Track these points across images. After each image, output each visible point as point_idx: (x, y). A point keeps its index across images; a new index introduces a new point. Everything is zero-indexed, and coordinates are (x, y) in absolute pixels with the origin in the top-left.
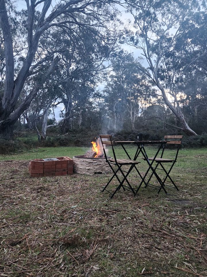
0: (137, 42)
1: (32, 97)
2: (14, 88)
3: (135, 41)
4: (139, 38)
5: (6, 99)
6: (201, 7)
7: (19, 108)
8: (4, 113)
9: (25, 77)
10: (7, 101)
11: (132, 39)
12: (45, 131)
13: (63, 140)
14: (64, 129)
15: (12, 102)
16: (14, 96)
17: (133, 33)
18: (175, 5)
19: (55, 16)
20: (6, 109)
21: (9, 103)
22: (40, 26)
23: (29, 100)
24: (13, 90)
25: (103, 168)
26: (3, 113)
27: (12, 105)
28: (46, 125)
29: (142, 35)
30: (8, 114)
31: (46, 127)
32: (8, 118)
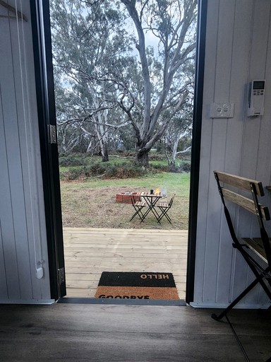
2: (150, 122)
8: (142, 143)
9: (159, 112)
10: (145, 133)
12: (175, 156)
16: (150, 129)
20: (144, 140)
21: (146, 135)
23: (161, 132)
24: (149, 124)
27: (148, 136)
28: (176, 151)
30: (145, 144)
31: (175, 153)
32: (144, 147)
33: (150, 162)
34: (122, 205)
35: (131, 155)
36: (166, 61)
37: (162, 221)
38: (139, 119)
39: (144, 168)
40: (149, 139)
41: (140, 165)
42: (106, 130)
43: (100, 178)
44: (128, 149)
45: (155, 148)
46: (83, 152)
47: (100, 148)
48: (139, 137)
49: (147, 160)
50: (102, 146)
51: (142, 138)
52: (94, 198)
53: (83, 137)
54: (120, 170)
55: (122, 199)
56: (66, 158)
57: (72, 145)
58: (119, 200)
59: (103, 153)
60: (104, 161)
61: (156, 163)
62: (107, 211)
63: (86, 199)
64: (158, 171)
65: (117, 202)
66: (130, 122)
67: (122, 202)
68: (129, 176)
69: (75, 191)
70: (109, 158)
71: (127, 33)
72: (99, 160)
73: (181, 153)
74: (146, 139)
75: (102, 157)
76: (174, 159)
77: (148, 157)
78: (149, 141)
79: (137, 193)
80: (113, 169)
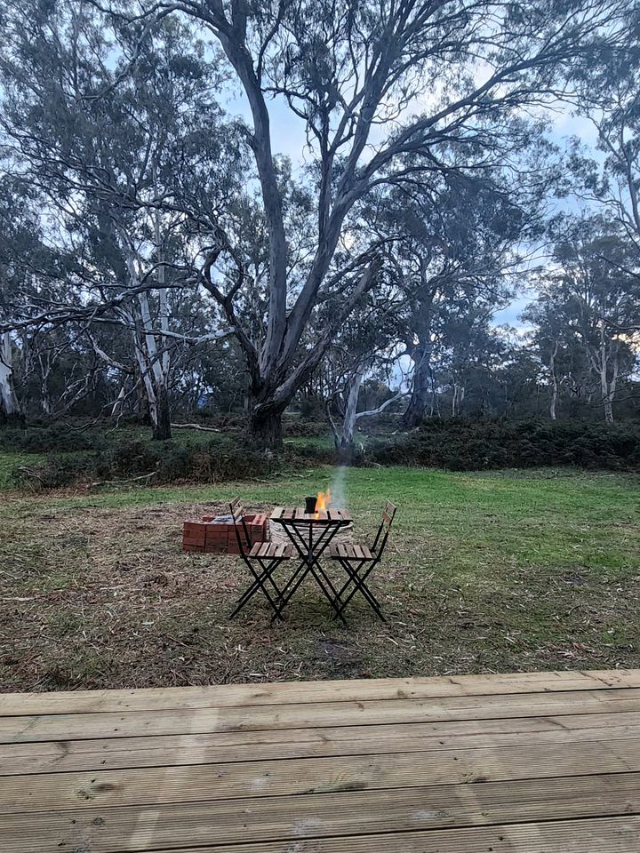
0: (606, 186)
1: (320, 352)
2: (285, 334)
3: (600, 186)
4: (611, 177)
5: (269, 358)
7: (293, 377)
8: (265, 389)
9: (307, 308)
10: (271, 361)
11: (591, 182)
12: (352, 425)
13: (391, 449)
14: (411, 418)
15: (279, 364)
16: (286, 350)
17: (594, 165)
19: (376, 166)
20: (269, 379)
21: (274, 365)
22: (342, 193)
24: (283, 338)
26: (262, 388)
27: (280, 369)
28: (354, 411)
29: (618, 169)
30: (271, 390)
31: (353, 416)
32: (269, 400)
33: (285, 441)
34: (204, 559)
35: (234, 424)
36: (323, 186)
37: (349, 609)
38: (256, 330)
39: (270, 455)
40: (283, 378)
41: (261, 447)
43: (142, 482)
44: (225, 409)
45: (297, 409)
47: (148, 403)
48: (255, 371)
49: (279, 435)
50: (152, 398)
51: (264, 375)
52: (108, 540)
53: (101, 377)
54: (203, 458)
55: (202, 539)
56: (45, 431)
57: (69, 398)
58: (193, 541)
59: (154, 416)
60: (158, 437)
61: (303, 442)
62: (148, 582)
63: (79, 542)
64: (310, 464)
65: (187, 548)
66: (232, 329)
67: (203, 550)
68: (228, 477)
69: (47, 518)
70: (173, 431)
71: (222, 113)
72: (143, 436)
73: (365, 415)
74: (275, 379)
75: (153, 428)
76: (351, 431)
77: (279, 427)
78: (282, 382)
79: (254, 517)
80: (183, 457)
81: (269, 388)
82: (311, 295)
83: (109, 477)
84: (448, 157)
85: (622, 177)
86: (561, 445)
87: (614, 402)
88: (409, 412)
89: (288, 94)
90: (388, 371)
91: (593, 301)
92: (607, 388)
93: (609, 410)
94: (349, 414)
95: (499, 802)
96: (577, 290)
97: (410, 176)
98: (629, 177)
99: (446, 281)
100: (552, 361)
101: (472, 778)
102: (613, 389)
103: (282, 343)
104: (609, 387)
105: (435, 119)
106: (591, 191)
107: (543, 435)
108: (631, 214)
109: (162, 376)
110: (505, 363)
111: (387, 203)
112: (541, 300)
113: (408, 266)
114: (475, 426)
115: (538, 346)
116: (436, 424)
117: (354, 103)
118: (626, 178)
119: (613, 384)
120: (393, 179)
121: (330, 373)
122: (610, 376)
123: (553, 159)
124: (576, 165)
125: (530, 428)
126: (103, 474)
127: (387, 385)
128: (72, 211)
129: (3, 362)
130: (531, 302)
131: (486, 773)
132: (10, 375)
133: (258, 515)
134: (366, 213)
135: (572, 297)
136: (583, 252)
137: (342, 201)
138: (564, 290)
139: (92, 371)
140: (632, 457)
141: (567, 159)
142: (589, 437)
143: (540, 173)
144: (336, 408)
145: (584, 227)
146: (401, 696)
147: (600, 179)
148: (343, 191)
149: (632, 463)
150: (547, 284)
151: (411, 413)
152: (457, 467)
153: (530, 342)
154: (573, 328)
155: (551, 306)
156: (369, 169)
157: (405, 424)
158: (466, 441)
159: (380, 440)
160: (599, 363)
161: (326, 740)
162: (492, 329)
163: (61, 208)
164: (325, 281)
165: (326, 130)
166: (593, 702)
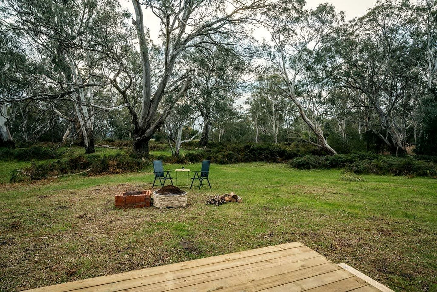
0: (274, 56)
1: (165, 116)
2: (150, 107)
3: (272, 56)
4: (276, 53)
5: (143, 117)
6: (340, 21)
7: (154, 126)
8: (141, 131)
9: (160, 97)
10: (144, 119)
11: (269, 54)
12: (179, 146)
13: (195, 156)
14: (203, 142)
15: (147, 120)
16: (150, 114)
17: (270, 47)
18: (314, 19)
19: (189, 40)
20: (143, 126)
21: (145, 121)
23: (163, 118)
24: (149, 109)
25: (174, 203)
27: (148, 122)
28: (180, 140)
29: (279, 50)
30: (144, 131)
31: (179, 142)
32: (143, 135)
33: (151, 153)
35: (125, 145)
39: (144, 160)
40: (149, 126)
41: (140, 157)
42: (92, 113)
43: (84, 175)
44: (120, 137)
46: (55, 142)
47: (83, 136)
48: (136, 123)
49: (147, 151)
50: (85, 134)
51: (140, 125)
53: (56, 123)
55: (124, 203)
57: (38, 132)
58: (120, 204)
59: (86, 143)
60: (88, 152)
61: (158, 154)
62: (103, 224)
65: (117, 207)
66: (126, 105)
69: (43, 197)
70: (95, 149)
72: (80, 152)
73: (185, 142)
74: (146, 126)
75: (86, 148)
76: (179, 149)
77: (147, 147)
78: (149, 128)
79: (146, 192)
80: (103, 162)
81: (143, 130)
82: (161, 92)
83: (66, 173)
84: (217, 38)
85: (280, 54)
86: (260, 154)
87: (278, 137)
88: (202, 140)
89: (152, 7)
90: (193, 122)
91: (270, 98)
92: (275, 131)
93: (276, 139)
94: (178, 142)
95: (258, 285)
96: (265, 93)
97: (203, 45)
98: (282, 54)
99: (216, 88)
100: (256, 120)
101: (251, 280)
102: (277, 132)
103: (149, 111)
104: (276, 131)
105: (213, 24)
106: (269, 57)
107: (253, 150)
108: (283, 68)
109: (90, 124)
110: (239, 120)
111: (193, 54)
112: (252, 96)
113: (202, 80)
114: (228, 146)
115: (251, 114)
116: (213, 145)
117: (179, 13)
118: (281, 54)
119: (277, 129)
120: (196, 46)
121: (168, 122)
122: (276, 126)
123: (256, 44)
124: (264, 46)
125: (248, 147)
126: (63, 171)
127: (193, 128)
128: (41, 43)
129: (2, 115)
130: (249, 97)
131: (254, 278)
132: (6, 122)
133: (147, 191)
134: (184, 57)
135: (263, 96)
136: (267, 79)
137: (175, 53)
138: (260, 93)
139: (51, 120)
140: (284, 158)
141: (261, 45)
142: (270, 150)
143: (252, 49)
144: (172, 139)
145: (267, 70)
146: (227, 260)
147: (272, 53)
148: (175, 49)
149: (284, 160)
150: (254, 90)
151: (203, 140)
152: (222, 163)
153: (248, 112)
154: (263, 107)
155: (256, 99)
156: (186, 41)
157: (200, 145)
158: (225, 152)
159: (191, 152)
160: (272, 121)
161: (208, 277)
162: (234, 107)
163: (36, 41)
164: (167, 86)
165: (168, 23)
166: (278, 254)
